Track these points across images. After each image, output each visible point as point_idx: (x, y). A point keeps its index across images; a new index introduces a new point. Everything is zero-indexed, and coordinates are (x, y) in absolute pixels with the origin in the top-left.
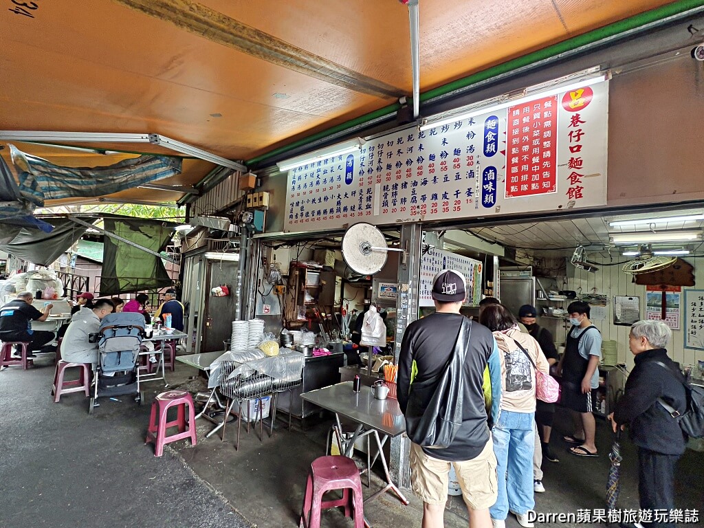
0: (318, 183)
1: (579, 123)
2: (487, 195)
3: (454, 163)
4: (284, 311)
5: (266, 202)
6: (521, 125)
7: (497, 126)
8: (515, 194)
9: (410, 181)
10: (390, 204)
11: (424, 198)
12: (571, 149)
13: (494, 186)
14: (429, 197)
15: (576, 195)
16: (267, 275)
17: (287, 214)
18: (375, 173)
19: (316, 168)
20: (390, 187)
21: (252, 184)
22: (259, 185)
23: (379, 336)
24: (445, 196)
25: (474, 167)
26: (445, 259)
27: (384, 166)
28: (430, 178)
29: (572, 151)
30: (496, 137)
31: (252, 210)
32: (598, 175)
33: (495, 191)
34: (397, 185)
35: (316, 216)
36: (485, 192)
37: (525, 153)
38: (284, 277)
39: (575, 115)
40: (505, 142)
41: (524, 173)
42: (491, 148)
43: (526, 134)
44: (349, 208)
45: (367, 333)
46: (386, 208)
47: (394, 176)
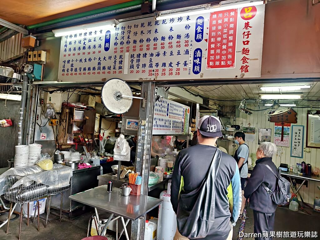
0: (84, 48)
1: (248, 27)
2: (196, 66)
3: (177, 44)
4: (56, 137)
5: (43, 58)
6: (217, 25)
7: (203, 23)
8: (212, 67)
9: (148, 53)
10: (135, 67)
11: (157, 65)
12: (244, 42)
13: (200, 61)
14: (160, 64)
15: (245, 70)
16: (44, 112)
17: (60, 68)
18: (125, 45)
19: (83, 37)
20: (135, 56)
21: (32, 44)
22: (38, 45)
23: (125, 154)
24: (170, 65)
25: (189, 48)
26: (168, 105)
27: (131, 41)
28: (162, 52)
29: (244, 44)
30: (202, 30)
31: (32, 63)
32: (257, 59)
33: (201, 64)
34: (140, 55)
35: (82, 71)
36: (195, 64)
37: (219, 42)
38: (58, 113)
39: (247, 22)
40: (207, 34)
41: (218, 54)
42: (199, 36)
43: (219, 30)
44: (107, 67)
45: (117, 153)
46: (132, 69)
47: (138, 48)
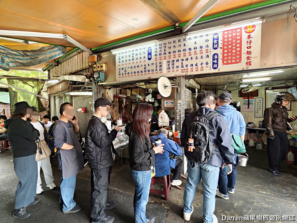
0: (133, 59)
1: (250, 38)
2: (214, 65)
3: (200, 52)
4: (112, 117)
5: (104, 68)
6: (228, 38)
7: (218, 37)
8: (226, 64)
9: (180, 59)
10: (171, 68)
11: (187, 66)
12: (247, 47)
13: (217, 61)
14: (189, 65)
15: (249, 64)
17: (117, 74)
18: (163, 56)
19: (131, 53)
20: (171, 61)
21: (96, 60)
22: (99, 60)
24: (196, 65)
25: (209, 54)
27: (167, 52)
28: (189, 58)
30: (218, 42)
32: (257, 57)
33: (218, 63)
34: (174, 60)
35: (133, 74)
36: (213, 63)
37: (230, 48)
39: (249, 35)
40: (221, 44)
41: (230, 56)
42: (216, 46)
43: (230, 41)
44: (151, 70)
45: (161, 121)
46: (169, 70)
47: (172, 57)
